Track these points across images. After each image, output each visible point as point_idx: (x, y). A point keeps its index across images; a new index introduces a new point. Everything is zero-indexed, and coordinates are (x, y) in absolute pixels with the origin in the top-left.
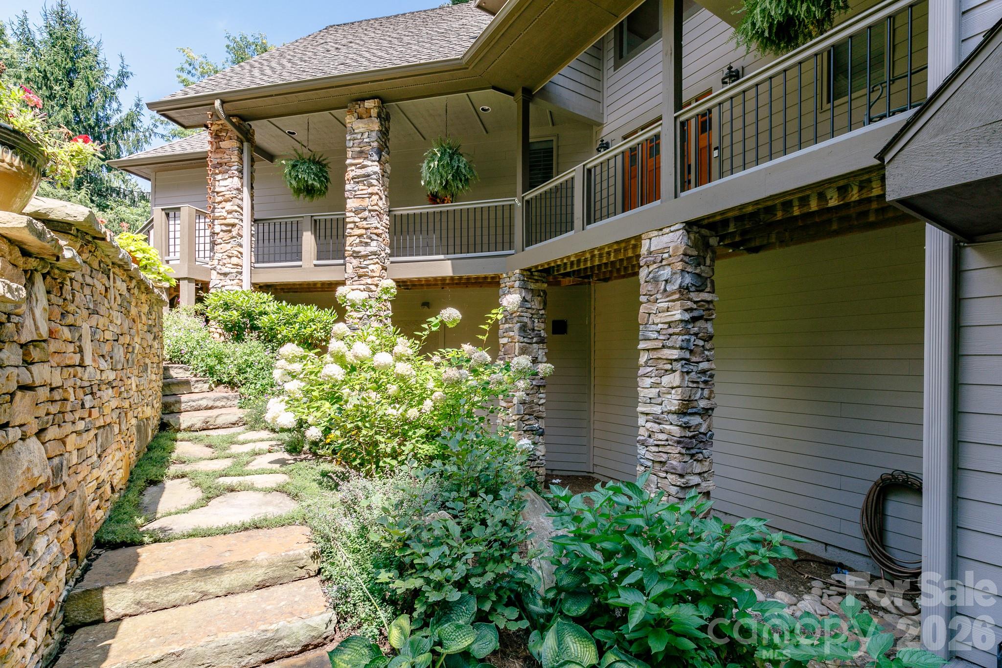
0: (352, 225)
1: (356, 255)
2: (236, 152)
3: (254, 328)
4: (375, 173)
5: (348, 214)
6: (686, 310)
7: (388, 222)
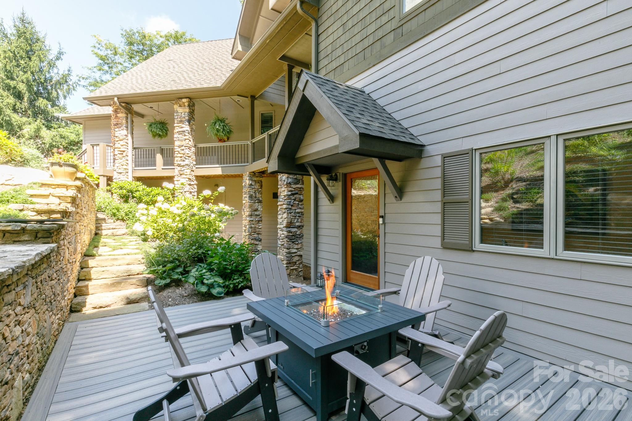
0: (177, 153)
1: (179, 165)
2: (125, 119)
3: (133, 197)
4: (187, 130)
5: (175, 148)
6: (289, 191)
7: (194, 151)
